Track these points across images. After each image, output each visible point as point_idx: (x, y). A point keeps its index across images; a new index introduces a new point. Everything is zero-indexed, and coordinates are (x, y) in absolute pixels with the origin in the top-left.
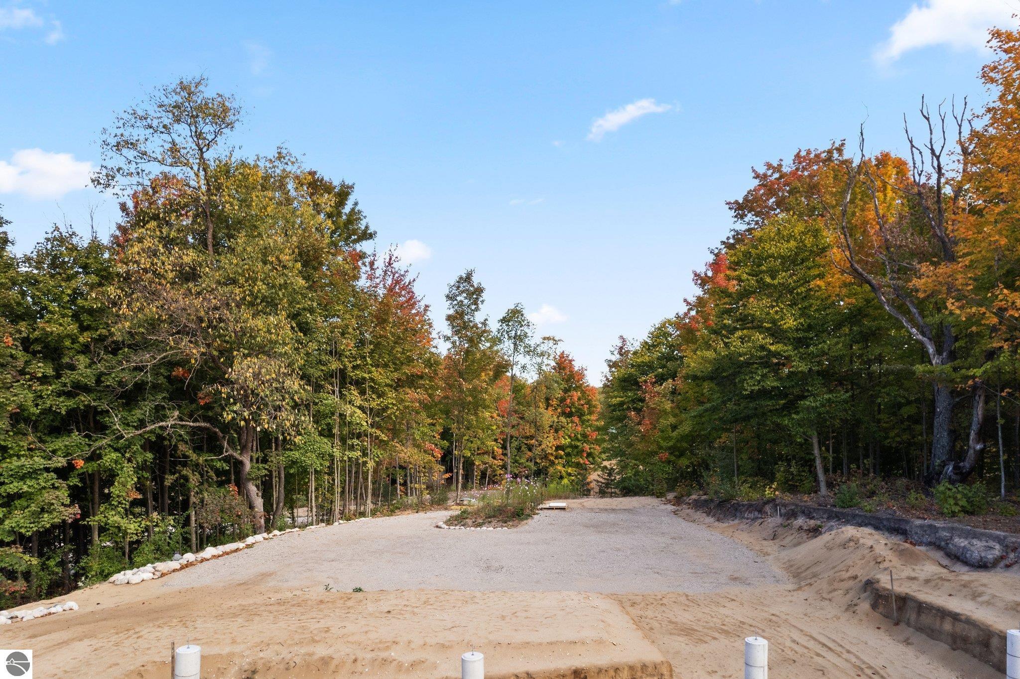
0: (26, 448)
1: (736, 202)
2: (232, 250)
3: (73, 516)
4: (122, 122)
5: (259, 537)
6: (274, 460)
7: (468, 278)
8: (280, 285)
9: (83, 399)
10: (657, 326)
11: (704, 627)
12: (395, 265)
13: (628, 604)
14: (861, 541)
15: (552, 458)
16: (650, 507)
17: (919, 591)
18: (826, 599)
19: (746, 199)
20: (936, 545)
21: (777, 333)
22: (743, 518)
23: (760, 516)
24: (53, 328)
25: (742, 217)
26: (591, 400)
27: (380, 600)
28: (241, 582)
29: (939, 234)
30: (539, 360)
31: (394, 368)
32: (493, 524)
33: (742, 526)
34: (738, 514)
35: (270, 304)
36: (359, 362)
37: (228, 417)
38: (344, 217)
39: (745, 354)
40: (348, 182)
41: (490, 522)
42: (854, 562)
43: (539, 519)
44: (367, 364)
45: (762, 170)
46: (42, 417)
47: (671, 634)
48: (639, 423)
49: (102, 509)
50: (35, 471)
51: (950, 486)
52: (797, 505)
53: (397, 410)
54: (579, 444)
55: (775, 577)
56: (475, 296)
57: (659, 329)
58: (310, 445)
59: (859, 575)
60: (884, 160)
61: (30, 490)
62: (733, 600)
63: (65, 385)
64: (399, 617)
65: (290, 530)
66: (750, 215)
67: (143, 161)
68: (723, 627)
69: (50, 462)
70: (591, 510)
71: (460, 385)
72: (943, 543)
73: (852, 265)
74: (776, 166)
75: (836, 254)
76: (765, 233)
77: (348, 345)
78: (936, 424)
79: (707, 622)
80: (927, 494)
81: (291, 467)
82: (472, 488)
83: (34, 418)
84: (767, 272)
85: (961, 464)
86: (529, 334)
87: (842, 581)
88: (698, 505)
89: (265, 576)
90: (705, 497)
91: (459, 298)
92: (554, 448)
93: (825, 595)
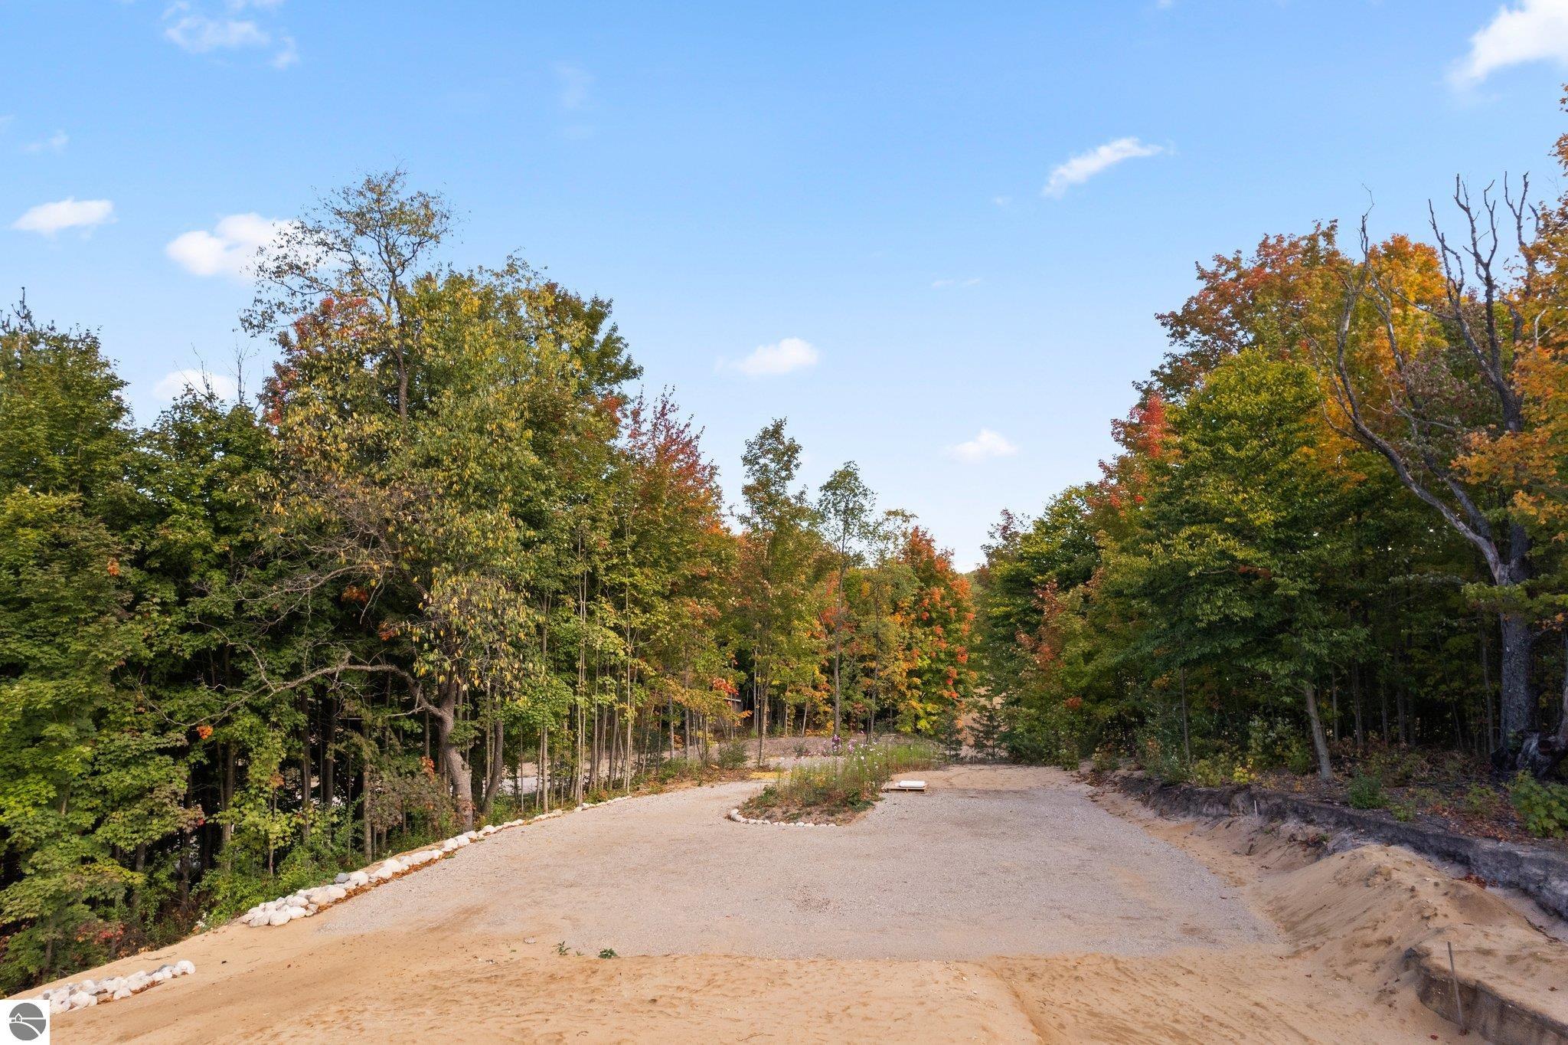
0: (132, 712)
1: (1173, 315)
2: (434, 414)
3: (193, 822)
4: (286, 238)
5: (463, 839)
6: (489, 713)
7: (776, 432)
8: (502, 464)
9: (216, 636)
10: (1058, 498)
11: (1146, 1025)
12: (671, 416)
13: (1024, 976)
14: (1395, 875)
15: (903, 689)
16: (1054, 787)
17: (1499, 977)
18: (1341, 977)
19: (1186, 309)
20: (1522, 888)
21: (1245, 532)
22: (1200, 813)
23: (1226, 812)
24: (179, 536)
25: (1183, 335)
26: (960, 600)
27: (641, 976)
28: (434, 925)
29: (1494, 380)
30: (881, 546)
31: (667, 567)
32: (814, 816)
33: (1199, 828)
34: (1192, 807)
35: (488, 494)
36: (615, 561)
37: (421, 669)
38: (597, 346)
39: (1198, 565)
40: (604, 298)
41: (809, 814)
42: (1384, 914)
43: (884, 808)
44: (628, 563)
45: (1210, 266)
46: (158, 661)
47: (1093, 1037)
48: (1034, 651)
49: (236, 798)
50: (143, 754)
51: (1538, 787)
52: (1285, 799)
53: (670, 631)
54: (941, 667)
55: (1255, 929)
56: (786, 458)
57: (1062, 502)
58: (541, 692)
59: (1395, 937)
60: (1397, 251)
61: (134, 782)
62: (1190, 972)
63: (192, 615)
64: (669, 1011)
65: (509, 824)
66: (1193, 333)
67: (312, 291)
68: (1177, 1026)
69: (165, 740)
70: (964, 792)
71: (764, 589)
72: (1532, 887)
73: (1356, 426)
74: (1231, 260)
75: (1331, 406)
76: (1221, 379)
77: (600, 538)
78: (1505, 671)
79: (1150, 1016)
80: (1497, 788)
81: (513, 725)
82: (782, 734)
83: (146, 664)
84: (1228, 440)
85: (1552, 738)
86: (867, 507)
87: (1367, 946)
88: (1128, 786)
89: (470, 913)
90: (1140, 772)
91: (762, 461)
92: (905, 674)
93: (1340, 970)
